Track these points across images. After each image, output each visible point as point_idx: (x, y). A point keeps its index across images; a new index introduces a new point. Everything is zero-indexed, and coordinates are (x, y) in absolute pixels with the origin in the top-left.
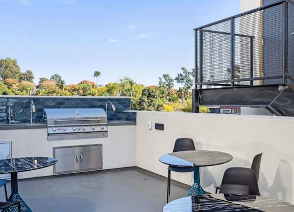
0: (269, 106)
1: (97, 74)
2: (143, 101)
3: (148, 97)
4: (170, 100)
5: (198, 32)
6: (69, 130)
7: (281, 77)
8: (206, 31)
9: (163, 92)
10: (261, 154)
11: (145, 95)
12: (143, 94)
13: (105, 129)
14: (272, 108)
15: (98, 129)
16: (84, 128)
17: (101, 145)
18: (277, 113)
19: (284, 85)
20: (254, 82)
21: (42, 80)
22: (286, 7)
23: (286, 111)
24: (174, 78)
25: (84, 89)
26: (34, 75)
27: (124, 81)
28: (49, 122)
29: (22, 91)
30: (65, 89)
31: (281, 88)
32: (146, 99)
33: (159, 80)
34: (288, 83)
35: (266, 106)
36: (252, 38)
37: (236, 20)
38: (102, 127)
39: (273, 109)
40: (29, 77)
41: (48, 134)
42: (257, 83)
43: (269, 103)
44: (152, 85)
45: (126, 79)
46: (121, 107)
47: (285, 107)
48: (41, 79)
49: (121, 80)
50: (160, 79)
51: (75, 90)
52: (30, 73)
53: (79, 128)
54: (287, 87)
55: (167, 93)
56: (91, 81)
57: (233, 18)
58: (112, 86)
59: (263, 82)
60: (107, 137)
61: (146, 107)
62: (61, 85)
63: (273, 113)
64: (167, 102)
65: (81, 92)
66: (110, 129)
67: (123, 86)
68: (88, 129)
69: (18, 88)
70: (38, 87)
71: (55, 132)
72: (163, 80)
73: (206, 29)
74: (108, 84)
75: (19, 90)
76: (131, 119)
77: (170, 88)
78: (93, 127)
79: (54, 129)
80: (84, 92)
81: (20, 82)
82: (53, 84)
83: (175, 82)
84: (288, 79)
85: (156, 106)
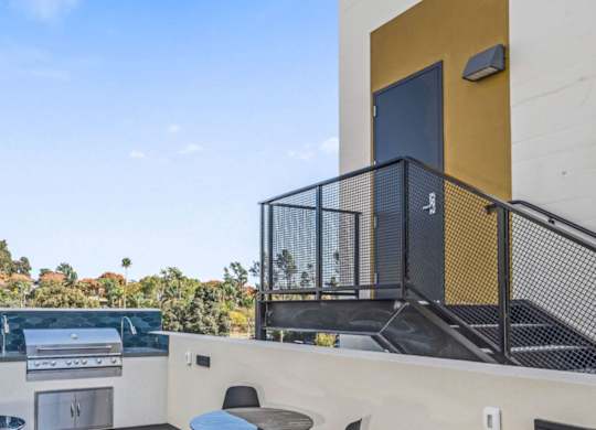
0: (378, 334)
1: (126, 263)
2: (197, 306)
3: (205, 300)
4: (240, 304)
5: (266, 207)
6: (61, 364)
7: (398, 286)
8: (279, 205)
9: (229, 292)
10: (359, 422)
11: (199, 296)
12: (197, 296)
13: (118, 363)
14: (383, 338)
15: (106, 362)
16: (84, 360)
17: (111, 388)
18: (392, 346)
19: (402, 301)
20: (361, 292)
21: (44, 272)
22: (406, 169)
23: (407, 345)
24: (247, 268)
25: (107, 287)
26: (31, 264)
27: (168, 274)
28: (28, 350)
29: (12, 289)
30: (77, 287)
31: (398, 305)
32: (200, 303)
33: (224, 273)
34: (409, 297)
35: (373, 334)
36: (357, 215)
37: (324, 188)
38: (114, 359)
39: (386, 341)
40: (24, 266)
41: (28, 371)
42: (366, 294)
43: (377, 330)
44: (213, 279)
45: (171, 270)
46: (146, 325)
47: (404, 337)
48: (42, 270)
49: (164, 273)
50: (226, 270)
51: (92, 287)
52: (25, 260)
53: (77, 360)
54: (408, 304)
55: (236, 292)
56: (117, 273)
57: (321, 185)
58: (148, 281)
59: (376, 294)
60: (120, 375)
61: (201, 316)
62: (70, 280)
63: (385, 347)
64: (237, 307)
65: (101, 290)
66: (127, 363)
67: (165, 281)
68: (91, 362)
69: (6, 285)
70: (36, 283)
71: (39, 368)
72: (231, 272)
73: (280, 202)
74: (143, 278)
75: (8, 288)
76: (162, 347)
77: (241, 285)
78: (99, 360)
79: (37, 362)
80: (106, 291)
81: (10, 275)
82: (60, 278)
83: (250, 276)
84: (409, 291)
85: (217, 315)
